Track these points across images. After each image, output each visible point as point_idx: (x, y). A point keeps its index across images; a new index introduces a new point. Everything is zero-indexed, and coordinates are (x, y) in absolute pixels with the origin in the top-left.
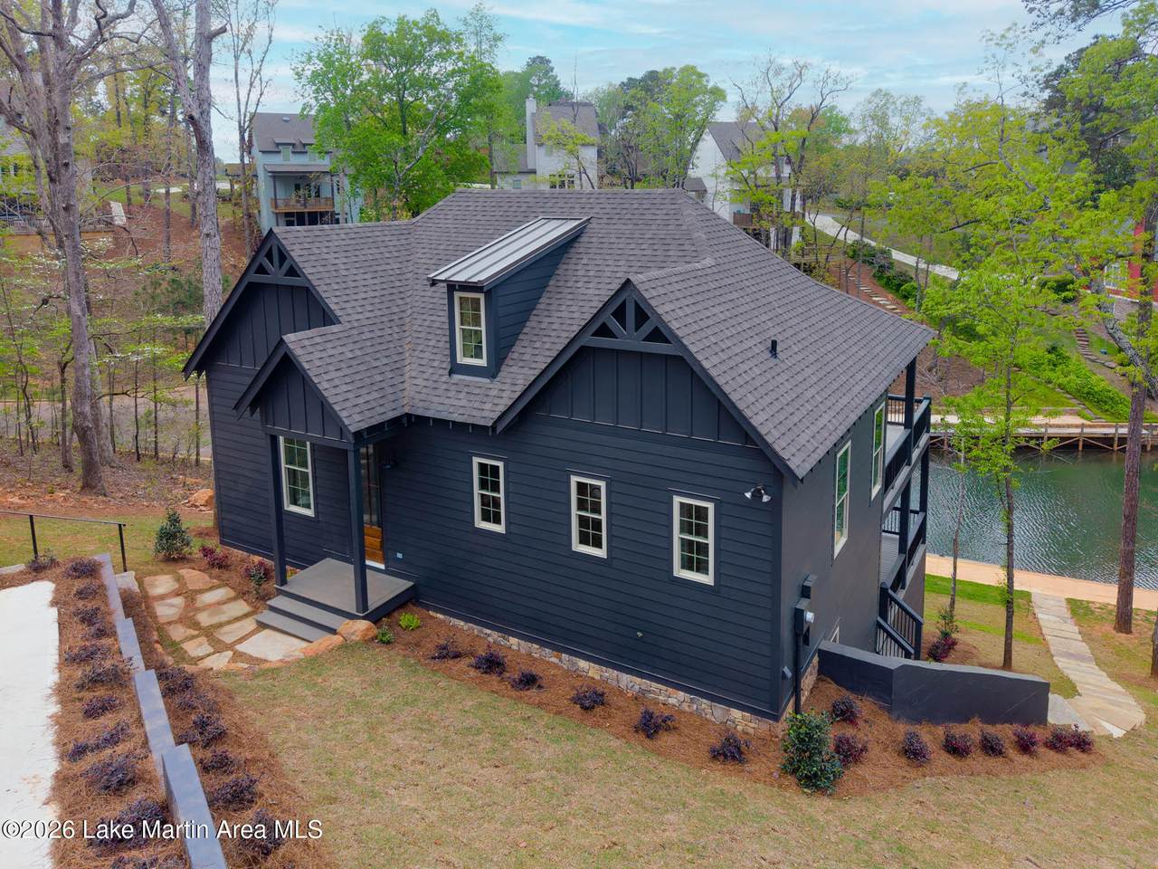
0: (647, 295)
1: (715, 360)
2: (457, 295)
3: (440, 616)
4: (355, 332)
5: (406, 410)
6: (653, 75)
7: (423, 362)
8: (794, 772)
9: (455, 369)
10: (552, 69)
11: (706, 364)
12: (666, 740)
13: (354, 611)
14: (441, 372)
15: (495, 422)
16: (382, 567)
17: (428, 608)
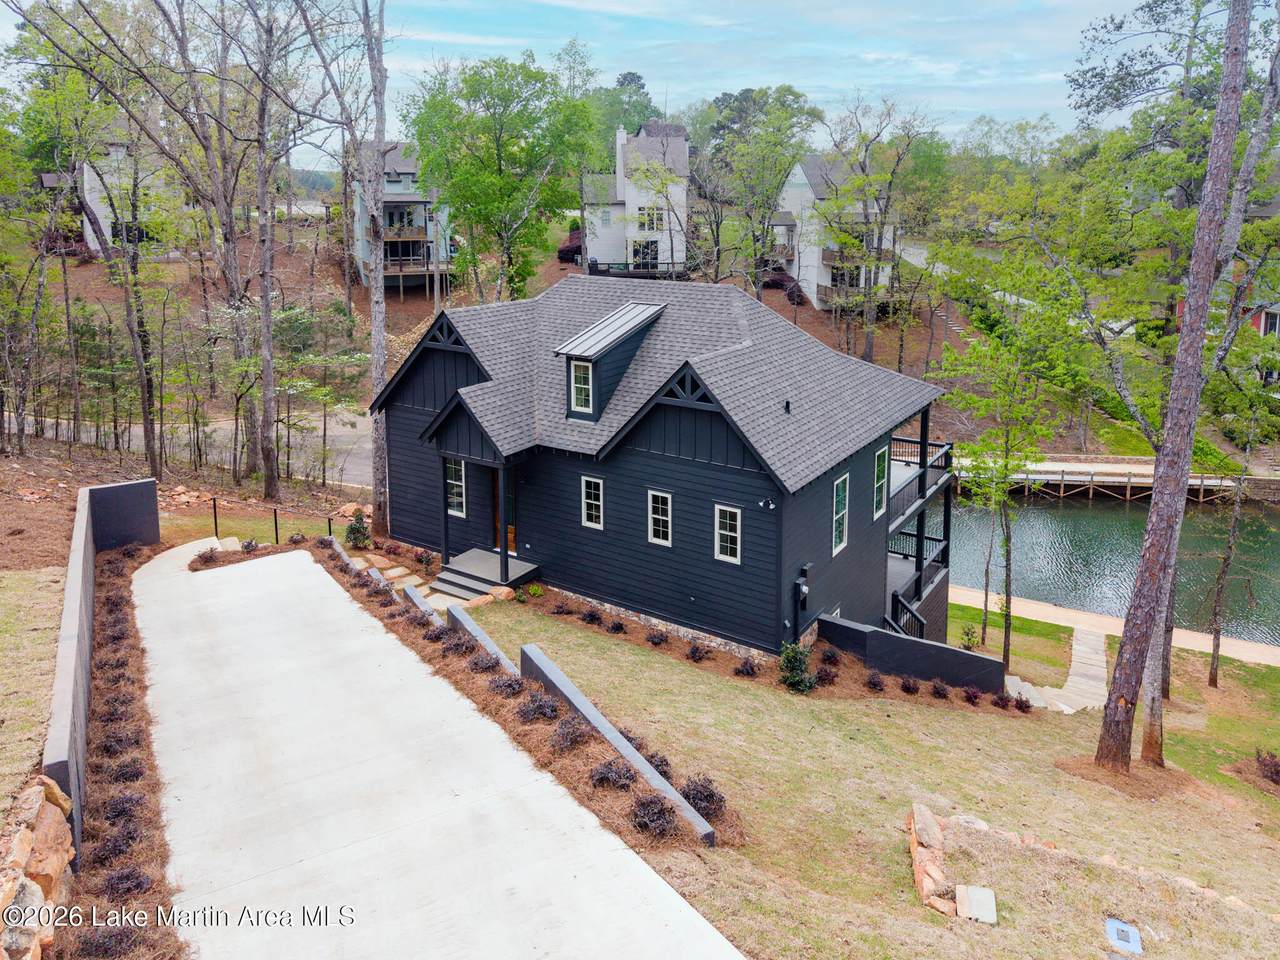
0: (698, 372)
1: (742, 415)
2: (573, 363)
3: (556, 590)
4: (502, 386)
5: (537, 442)
6: (746, 94)
7: (547, 408)
8: (785, 682)
9: (570, 414)
10: (643, 86)
11: (735, 418)
12: (706, 664)
13: (499, 582)
14: (560, 416)
15: (598, 453)
16: (515, 554)
17: (547, 583)
